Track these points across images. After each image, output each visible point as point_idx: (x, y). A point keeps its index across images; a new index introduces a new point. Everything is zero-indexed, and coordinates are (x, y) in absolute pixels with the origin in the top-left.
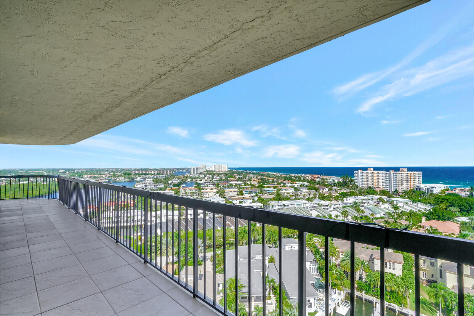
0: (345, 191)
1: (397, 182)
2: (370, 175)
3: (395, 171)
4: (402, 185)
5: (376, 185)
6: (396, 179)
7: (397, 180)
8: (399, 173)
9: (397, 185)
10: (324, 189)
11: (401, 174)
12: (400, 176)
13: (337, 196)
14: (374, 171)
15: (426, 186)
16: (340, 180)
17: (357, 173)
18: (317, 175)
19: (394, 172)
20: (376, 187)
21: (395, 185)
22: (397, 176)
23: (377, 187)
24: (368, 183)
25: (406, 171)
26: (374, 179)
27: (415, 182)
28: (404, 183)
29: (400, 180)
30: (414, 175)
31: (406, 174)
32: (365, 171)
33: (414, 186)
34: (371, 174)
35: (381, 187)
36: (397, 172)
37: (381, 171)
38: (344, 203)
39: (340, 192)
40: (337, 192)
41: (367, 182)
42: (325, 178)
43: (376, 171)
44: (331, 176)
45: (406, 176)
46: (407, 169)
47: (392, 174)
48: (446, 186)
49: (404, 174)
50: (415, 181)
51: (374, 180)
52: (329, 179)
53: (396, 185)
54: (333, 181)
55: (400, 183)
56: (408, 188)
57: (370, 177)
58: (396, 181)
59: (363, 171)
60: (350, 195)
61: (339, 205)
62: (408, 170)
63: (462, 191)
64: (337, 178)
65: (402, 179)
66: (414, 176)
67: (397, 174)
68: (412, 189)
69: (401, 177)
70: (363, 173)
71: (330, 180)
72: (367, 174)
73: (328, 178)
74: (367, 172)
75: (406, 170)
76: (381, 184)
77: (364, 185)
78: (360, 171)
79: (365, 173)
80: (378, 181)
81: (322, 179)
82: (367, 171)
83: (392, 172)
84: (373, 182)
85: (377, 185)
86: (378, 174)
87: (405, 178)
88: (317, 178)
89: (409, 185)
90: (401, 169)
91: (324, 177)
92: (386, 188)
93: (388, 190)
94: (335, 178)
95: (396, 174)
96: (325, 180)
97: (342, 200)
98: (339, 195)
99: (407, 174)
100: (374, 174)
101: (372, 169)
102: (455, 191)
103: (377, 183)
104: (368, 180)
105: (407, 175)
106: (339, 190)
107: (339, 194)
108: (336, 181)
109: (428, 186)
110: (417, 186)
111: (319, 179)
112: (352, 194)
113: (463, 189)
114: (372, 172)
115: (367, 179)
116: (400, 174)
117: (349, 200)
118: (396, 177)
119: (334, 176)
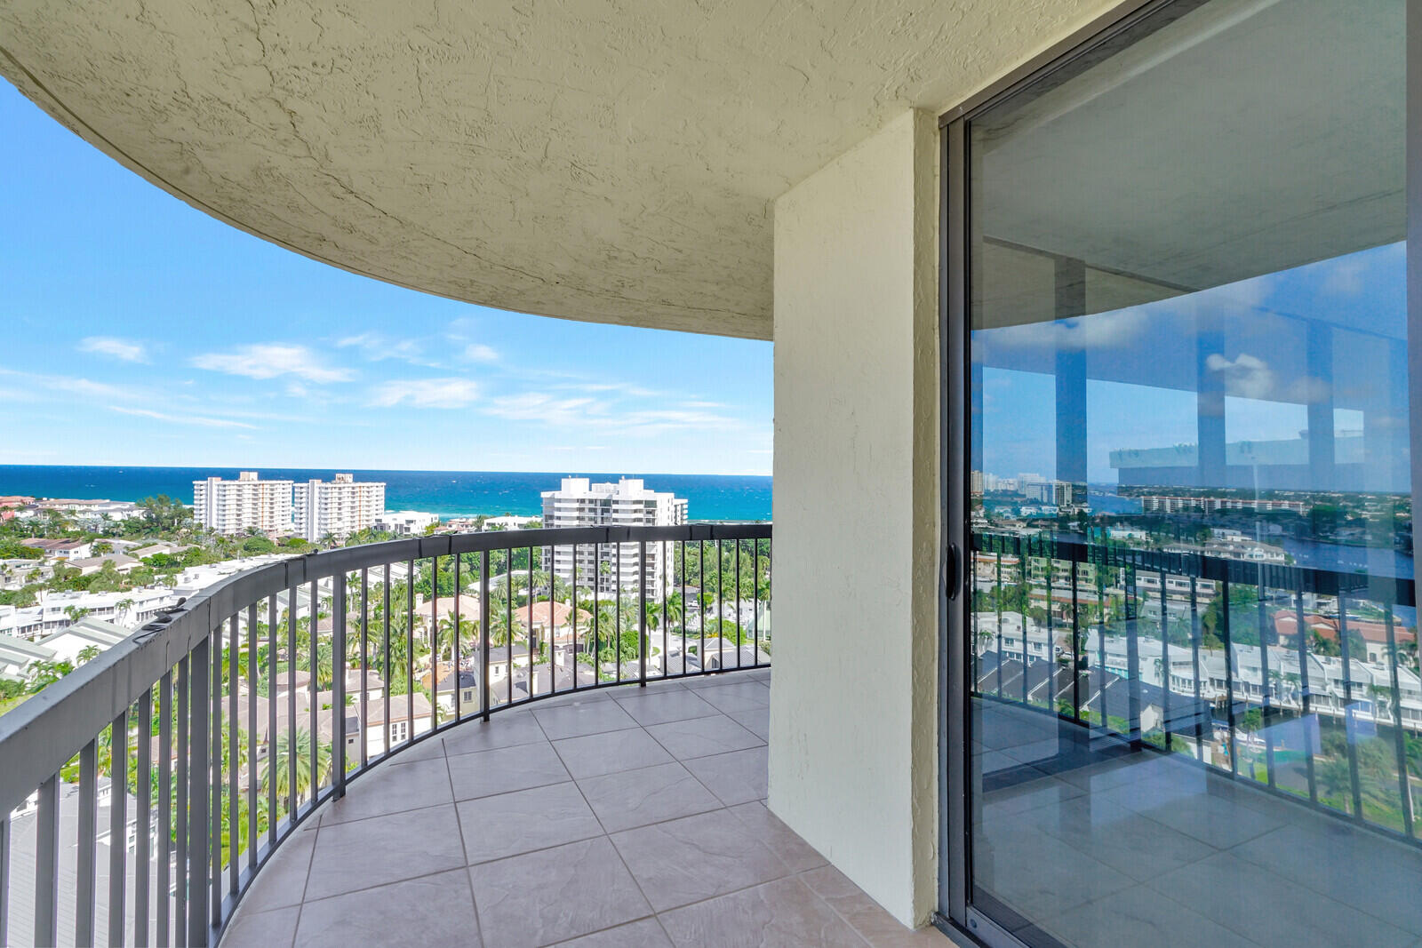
0: (167, 551)
1: (329, 511)
2: (248, 493)
3: (323, 482)
4: (339, 519)
5: (265, 523)
6: (326, 504)
7: (329, 506)
8: (334, 486)
9: (329, 521)
10: (72, 551)
11: (340, 489)
12: (336, 495)
13: (135, 570)
14: (261, 482)
15: (395, 519)
16: (136, 514)
17: (202, 487)
18: (19, 498)
19: (324, 485)
20: (265, 528)
21: (324, 521)
22: (329, 495)
23: (268, 528)
24: (239, 520)
25: (351, 480)
26: (260, 505)
27: (369, 511)
28: (346, 512)
29: (336, 505)
30: (368, 492)
31: (350, 490)
32: (232, 483)
33: (367, 521)
34: (251, 491)
35: (280, 528)
36: (329, 485)
37: (279, 482)
38: (177, 593)
39: (149, 556)
40: (136, 556)
41: (238, 515)
42: (65, 507)
43: (264, 482)
44: (93, 501)
45: (350, 495)
46: (351, 475)
47: (317, 491)
48: (434, 516)
49: (346, 489)
50: (369, 506)
51: (260, 509)
52: (84, 512)
53: (326, 519)
54: (106, 517)
55: (335, 515)
56: (353, 527)
57: (246, 501)
58: (326, 509)
59: (227, 482)
60: (190, 563)
61: (162, 598)
62: (355, 480)
63: (462, 526)
64: (119, 506)
65: (340, 504)
66: (367, 494)
67: (329, 490)
68: (362, 528)
69: (340, 499)
70: (227, 488)
71: (89, 516)
72: (239, 490)
73: (78, 508)
74: (239, 486)
75: (349, 478)
76: (277, 521)
77: (227, 527)
78: (216, 481)
79: (232, 487)
80: (272, 513)
81: (50, 511)
82: (237, 482)
83: (316, 485)
84: (256, 513)
85: (267, 523)
86: (272, 490)
87: (347, 503)
88: (21, 509)
89: (357, 518)
90: (337, 475)
91: (60, 505)
92: (299, 531)
93: (304, 536)
94: (112, 507)
95: (327, 488)
96: (66, 517)
97: (170, 582)
98: (142, 564)
99: (353, 488)
100: (261, 491)
101: (254, 475)
102: (450, 526)
103: (268, 519)
104: (240, 510)
105: (353, 493)
106: (140, 548)
107: (145, 560)
108: (117, 517)
109: (402, 517)
110: (377, 520)
111: (30, 513)
112: (194, 558)
113: (464, 520)
114: (255, 485)
115: (238, 505)
116: (337, 490)
117: (196, 577)
118: (326, 499)
119: (108, 501)
